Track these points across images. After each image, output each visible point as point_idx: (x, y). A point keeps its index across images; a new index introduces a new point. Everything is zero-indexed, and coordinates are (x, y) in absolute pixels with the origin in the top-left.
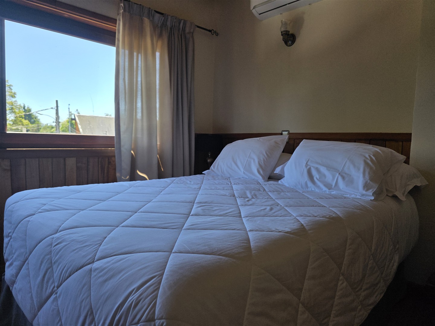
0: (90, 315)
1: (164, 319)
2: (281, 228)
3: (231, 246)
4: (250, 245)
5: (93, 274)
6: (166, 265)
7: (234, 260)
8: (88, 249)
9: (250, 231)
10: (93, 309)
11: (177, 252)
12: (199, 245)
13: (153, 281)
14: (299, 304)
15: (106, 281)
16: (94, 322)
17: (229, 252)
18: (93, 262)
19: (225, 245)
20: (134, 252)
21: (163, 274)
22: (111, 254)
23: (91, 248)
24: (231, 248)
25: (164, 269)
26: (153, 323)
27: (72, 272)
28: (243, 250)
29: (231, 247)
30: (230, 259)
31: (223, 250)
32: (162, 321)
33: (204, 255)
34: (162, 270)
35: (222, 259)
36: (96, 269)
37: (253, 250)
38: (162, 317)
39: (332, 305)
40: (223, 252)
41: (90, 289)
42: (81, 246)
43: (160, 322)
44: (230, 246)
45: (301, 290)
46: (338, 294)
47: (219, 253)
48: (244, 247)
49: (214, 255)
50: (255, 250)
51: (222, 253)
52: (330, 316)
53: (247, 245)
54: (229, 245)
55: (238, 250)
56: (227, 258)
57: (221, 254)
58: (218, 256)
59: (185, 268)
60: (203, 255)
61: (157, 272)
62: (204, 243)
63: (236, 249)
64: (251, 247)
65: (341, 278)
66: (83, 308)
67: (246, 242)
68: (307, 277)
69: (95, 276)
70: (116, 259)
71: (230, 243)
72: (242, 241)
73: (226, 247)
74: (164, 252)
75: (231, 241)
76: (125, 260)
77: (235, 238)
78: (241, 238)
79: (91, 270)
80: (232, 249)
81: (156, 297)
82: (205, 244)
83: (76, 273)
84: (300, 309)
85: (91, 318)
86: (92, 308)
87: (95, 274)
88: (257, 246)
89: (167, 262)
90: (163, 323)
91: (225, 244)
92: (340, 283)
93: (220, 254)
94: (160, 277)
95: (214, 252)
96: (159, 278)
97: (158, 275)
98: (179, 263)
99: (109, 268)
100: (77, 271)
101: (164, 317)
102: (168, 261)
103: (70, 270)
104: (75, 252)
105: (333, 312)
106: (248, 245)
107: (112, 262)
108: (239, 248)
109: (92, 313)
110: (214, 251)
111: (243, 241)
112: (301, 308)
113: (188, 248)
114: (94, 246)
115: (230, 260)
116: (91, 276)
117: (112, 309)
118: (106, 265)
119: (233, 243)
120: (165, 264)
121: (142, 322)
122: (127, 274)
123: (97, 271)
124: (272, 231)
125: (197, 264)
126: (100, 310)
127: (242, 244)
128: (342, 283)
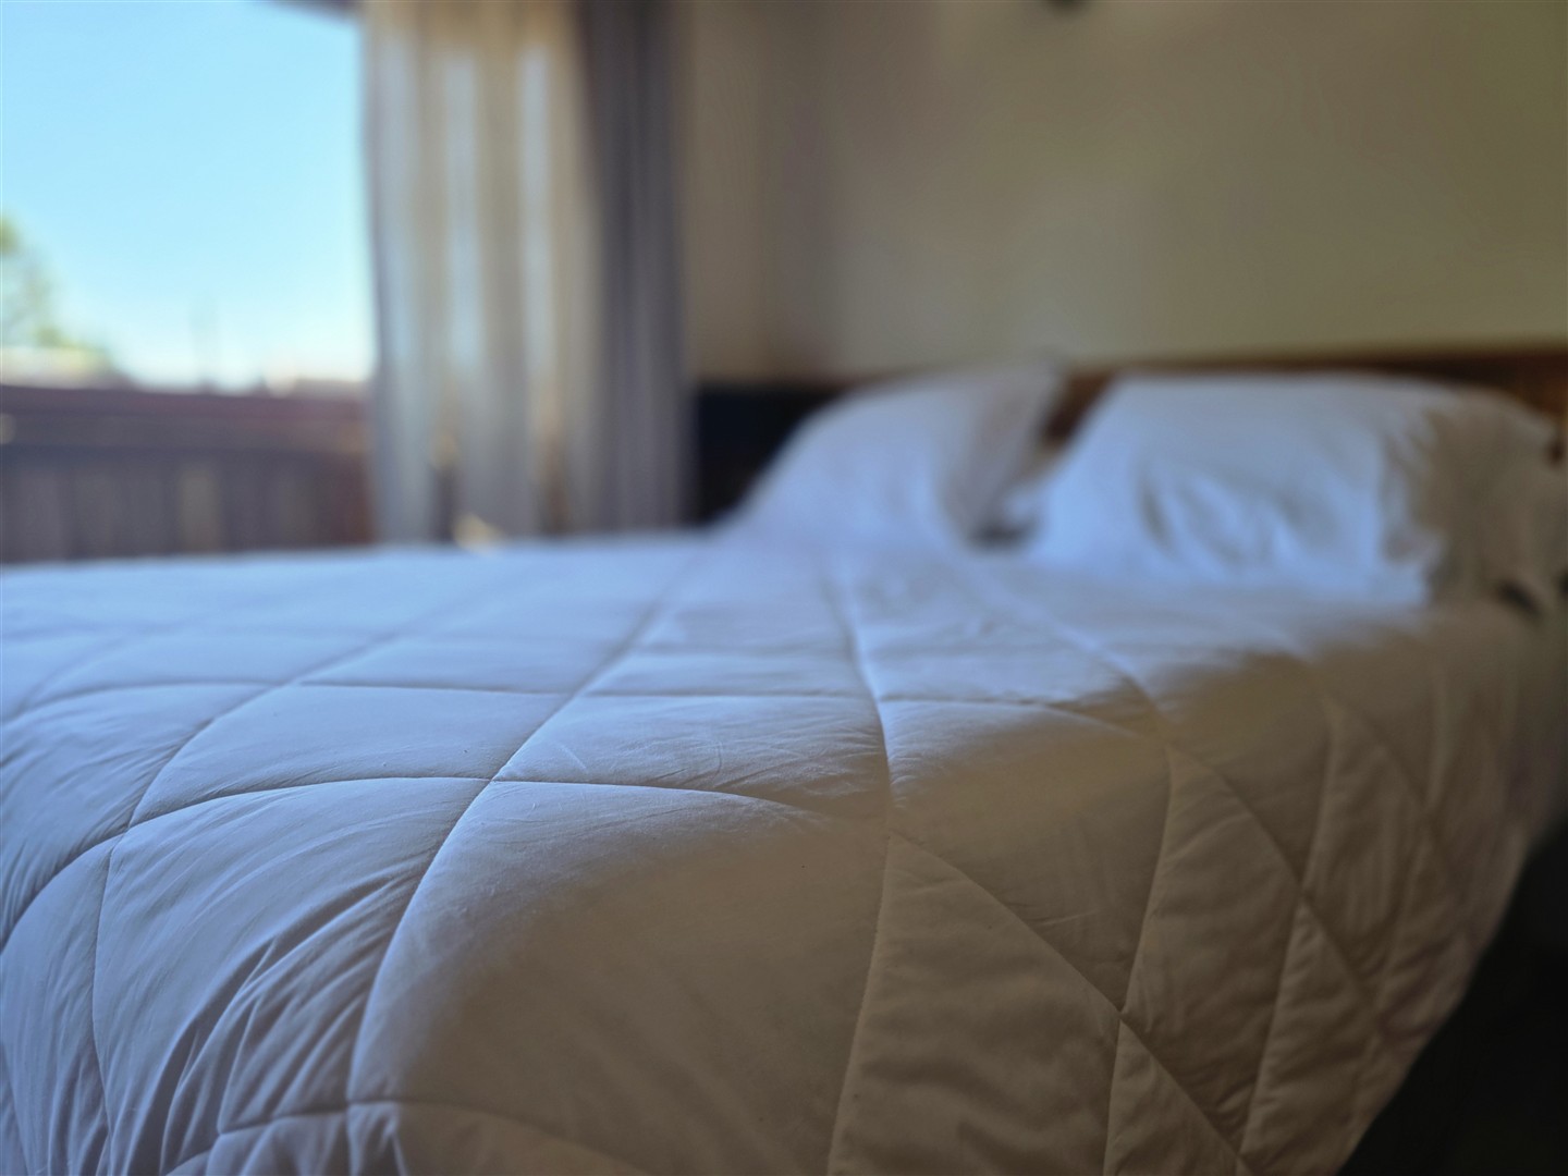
0: (86, 1073)
1: (395, 1098)
2: (1027, 691)
3: (788, 752)
4: (884, 751)
5: (114, 879)
6: (446, 833)
7: (800, 813)
8: (113, 771)
9: (891, 697)
10: (96, 1043)
11: (519, 774)
12: (632, 746)
13: (365, 907)
14: (1118, 1026)
15: (153, 911)
16: (101, 1110)
17: (775, 775)
18: (124, 827)
19: (760, 748)
20: (312, 777)
21: (418, 874)
22: (203, 790)
23: (129, 767)
24: (788, 761)
25: (433, 848)
26: (333, 1121)
27: (41, 877)
28: (844, 770)
29: (789, 756)
30: (781, 806)
31: (748, 765)
32: (380, 1109)
33: (649, 788)
34: (423, 852)
35: (735, 805)
36: (127, 858)
37: (893, 769)
38: (382, 1086)
39: (1264, 1032)
40: (747, 777)
41: (92, 954)
42: (91, 761)
43: (367, 1118)
44: (782, 751)
45: (1127, 959)
46: (1290, 981)
47: (726, 781)
48: (850, 756)
49: (700, 788)
50: (905, 773)
51: (742, 779)
52: (1253, 1079)
53: (866, 750)
54: (780, 746)
55: (821, 770)
56: (763, 804)
57: (734, 786)
58: (718, 794)
59: (539, 843)
60: (644, 788)
61: (395, 862)
62: (657, 739)
63: (815, 765)
64: (886, 759)
65: (1303, 912)
66: (62, 1038)
67: (861, 736)
68: (1152, 905)
69: (120, 887)
70: (221, 809)
71: (783, 741)
72: (842, 731)
73: (762, 755)
74: (456, 776)
75: (791, 731)
76: (255, 813)
77: (815, 719)
78: (840, 722)
79: (108, 861)
80: (790, 764)
81: (364, 986)
82: (662, 742)
83: (55, 879)
84: (1121, 1050)
85: (88, 1090)
86: (93, 1042)
87: (120, 878)
88: (918, 755)
89: (456, 820)
90: (381, 1124)
91: (762, 744)
92: (1297, 935)
93: (729, 784)
94: (403, 888)
95: (700, 777)
96: (398, 892)
97: (393, 878)
98: (515, 821)
99: (181, 848)
100: (57, 870)
101: (389, 1091)
102: (462, 813)
103: (32, 868)
104: (62, 786)
105: (1267, 1063)
106: (872, 750)
107: (198, 823)
108: (830, 760)
109: (94, 1062)
110: (701, 773)
111: (850, 735)
112: (1128, 1047)
113: (575, 758)
114: (148, 758)
115: (778, 810)
116: (104, 889)
117: (164, 1044)
118: (170, 839)
119: (798, 739)
120: (443, 827)
121: (283, 1115)
122: (250, 876)
123: (128, 868)
124: (989, 700)
125: (608, 825)
126: (118, 1050)
127: (843, 746)
128: (1307, 937)
